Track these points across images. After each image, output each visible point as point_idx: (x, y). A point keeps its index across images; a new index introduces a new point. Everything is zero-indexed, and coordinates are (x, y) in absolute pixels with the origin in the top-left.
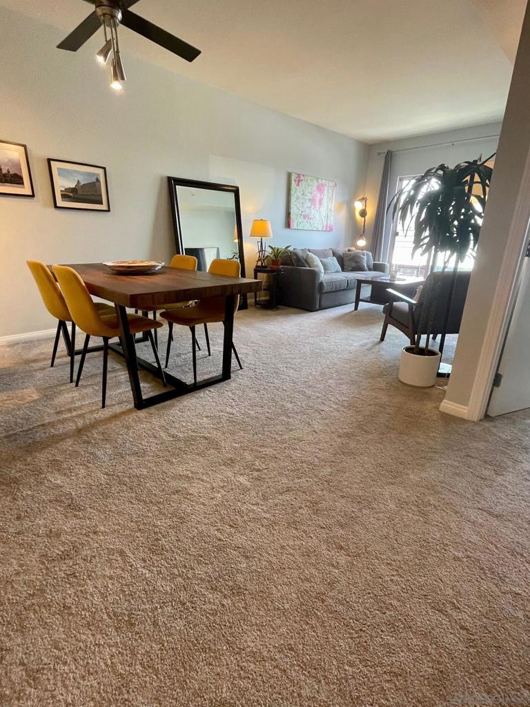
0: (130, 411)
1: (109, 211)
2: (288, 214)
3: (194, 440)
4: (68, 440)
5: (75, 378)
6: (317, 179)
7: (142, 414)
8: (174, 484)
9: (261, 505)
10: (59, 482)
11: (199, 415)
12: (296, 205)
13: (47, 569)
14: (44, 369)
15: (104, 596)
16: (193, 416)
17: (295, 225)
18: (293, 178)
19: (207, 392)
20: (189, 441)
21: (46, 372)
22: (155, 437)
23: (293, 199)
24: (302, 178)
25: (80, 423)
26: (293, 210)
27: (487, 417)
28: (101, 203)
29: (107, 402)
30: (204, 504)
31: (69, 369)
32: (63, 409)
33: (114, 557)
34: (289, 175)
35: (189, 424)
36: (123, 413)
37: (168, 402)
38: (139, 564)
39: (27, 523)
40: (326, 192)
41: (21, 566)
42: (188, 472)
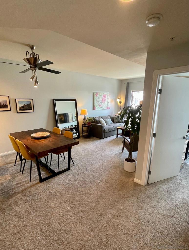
0: (38, 183)
1: (34, 112)
2: (94, 105)
3: (56, 194)
4: (19, 194)
5: (22, 170)
6: (103, 93)
7: (42, 184)
8: (49, 210)
9: (73, 217)
10: (16, 209)
11: (59, 185)
12: (96, 102)
13: (13, 237)
14: (12, 167)
15: (28, 245)
16: (57, 185)
17: (96, 109)
18: (95, 94)
19: (62, 175)
20: (55, 194)
21: (13, 168)
22: (45, 193)
23: (95, 101)
24: (98, 94)
25: (23, 188)
26: (95, 104)
27: (148, 184)
28: (31, 110)
29: (32, 180)
30: (57, 216)
31: (20, 166)
32: (18, 183)
33: (31, 233)
34: (94, 93)
35: (55, 188)
36: (36, 184)
37: (50, 179)
38: (37, 236)
39: (8, 223)
40: (107, 97)
41: (7, 236)
42: (53, 206)
